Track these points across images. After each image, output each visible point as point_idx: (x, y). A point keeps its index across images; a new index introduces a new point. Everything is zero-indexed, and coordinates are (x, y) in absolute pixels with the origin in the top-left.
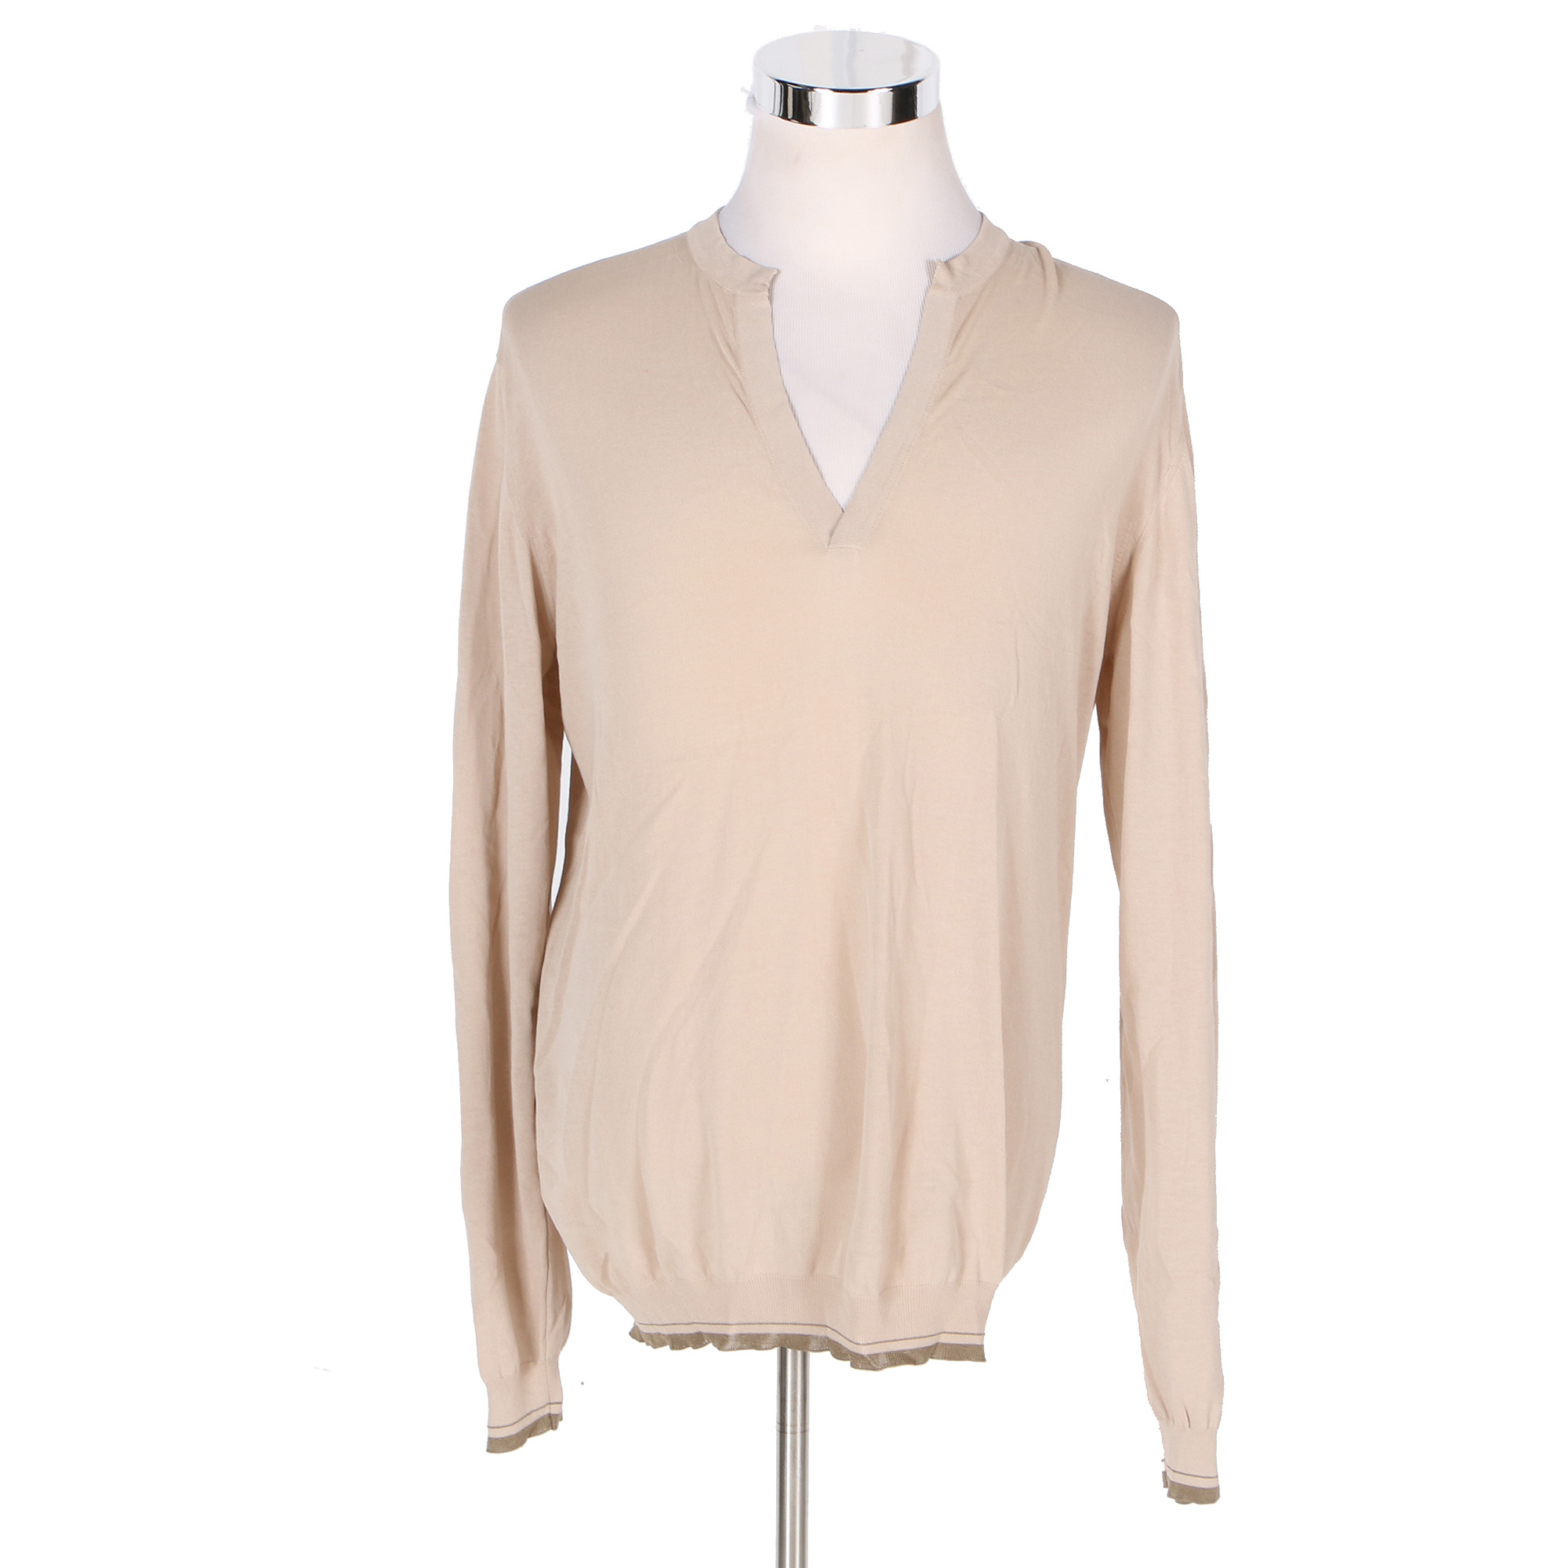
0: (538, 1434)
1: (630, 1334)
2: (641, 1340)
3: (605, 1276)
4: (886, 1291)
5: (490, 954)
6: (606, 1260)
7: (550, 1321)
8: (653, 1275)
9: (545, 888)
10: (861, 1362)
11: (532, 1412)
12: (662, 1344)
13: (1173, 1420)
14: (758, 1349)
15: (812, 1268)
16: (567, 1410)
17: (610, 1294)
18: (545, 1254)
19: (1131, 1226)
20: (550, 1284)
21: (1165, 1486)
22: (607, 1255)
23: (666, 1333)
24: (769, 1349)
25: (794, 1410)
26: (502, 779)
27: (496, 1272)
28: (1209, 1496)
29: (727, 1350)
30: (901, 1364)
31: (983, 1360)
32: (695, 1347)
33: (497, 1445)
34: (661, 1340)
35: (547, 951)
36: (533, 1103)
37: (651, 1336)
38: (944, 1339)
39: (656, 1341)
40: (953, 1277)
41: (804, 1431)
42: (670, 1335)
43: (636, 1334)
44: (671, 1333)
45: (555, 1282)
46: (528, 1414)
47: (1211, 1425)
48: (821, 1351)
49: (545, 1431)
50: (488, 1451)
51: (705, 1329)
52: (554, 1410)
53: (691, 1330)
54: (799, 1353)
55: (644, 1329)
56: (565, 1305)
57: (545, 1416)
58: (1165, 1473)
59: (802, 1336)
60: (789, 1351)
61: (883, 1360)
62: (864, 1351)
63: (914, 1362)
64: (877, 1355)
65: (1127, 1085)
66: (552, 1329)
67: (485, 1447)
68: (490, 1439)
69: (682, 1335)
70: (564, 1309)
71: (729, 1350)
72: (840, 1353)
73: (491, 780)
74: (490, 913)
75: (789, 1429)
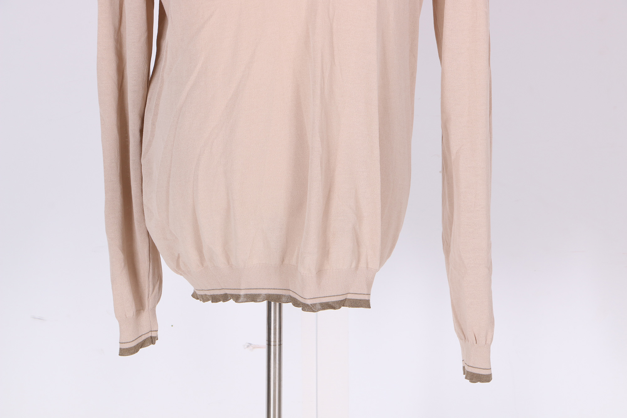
0: (145, 347)
1: (192, 295)
2: (198, 299)
3: (178, 265)
4: (320, 272)
5: (118, 101)
6: (179, 257)
7: (151, 289)
8: (202, 265)
9: (146, 67)
10: (306, 308)
11: (142, 335)
12: (208, 300)
13: (468, 340)
14: (255, 302)
15: (283, 260)
16: (160, 334)
17: (181, 274)
18: (148, 255)
19: (447, 242)
20: (151, 271)
21: (464, 374)
22: (179, 254)
23: (209, 294)
24: (261, 302)
25: (275, 334)
26: (123, 9)
27: (123, 264)
28: (487, 378)
29: (239, 302)
30: (327, 309)
31: (370, 307)
32: (224, 301)
33: (123, 352)
34: (207, 298)
35: (147, 100)
36: (141, 178)
37: (202, 296)
38: (349, 297)
39: (204, 298)
40: (354, 265)
41: (280, 345)
42: (211, 295)
43: (195, 296)
44: (211, 294)
45: (154, 269)
46: (140, 336)
47: (487, 342)
48: (287, 302)
49: (149, 345)
50: (120, 355)
51: (228, 292)
52: (153, 334)
53: (222, 292)
54: (278, 304)
55: (199, 293)
56: (159, 281)
57: (149, 337)
58: (464, 367)
59: (277, 295)
60: (272, 303)
61: (319, 307)
62: (309, 302)
63: (334, 308)
64: (315, 304)
65: (445, 169)
66: (152, 293)
67: (118, 353)
68: (120, 349)
69: (217, 295)
70: (158, 283)
71: (242, 302)
72: (296, 303)
73: (118, 11)
74: (118, 80)
75: (272, 343)
